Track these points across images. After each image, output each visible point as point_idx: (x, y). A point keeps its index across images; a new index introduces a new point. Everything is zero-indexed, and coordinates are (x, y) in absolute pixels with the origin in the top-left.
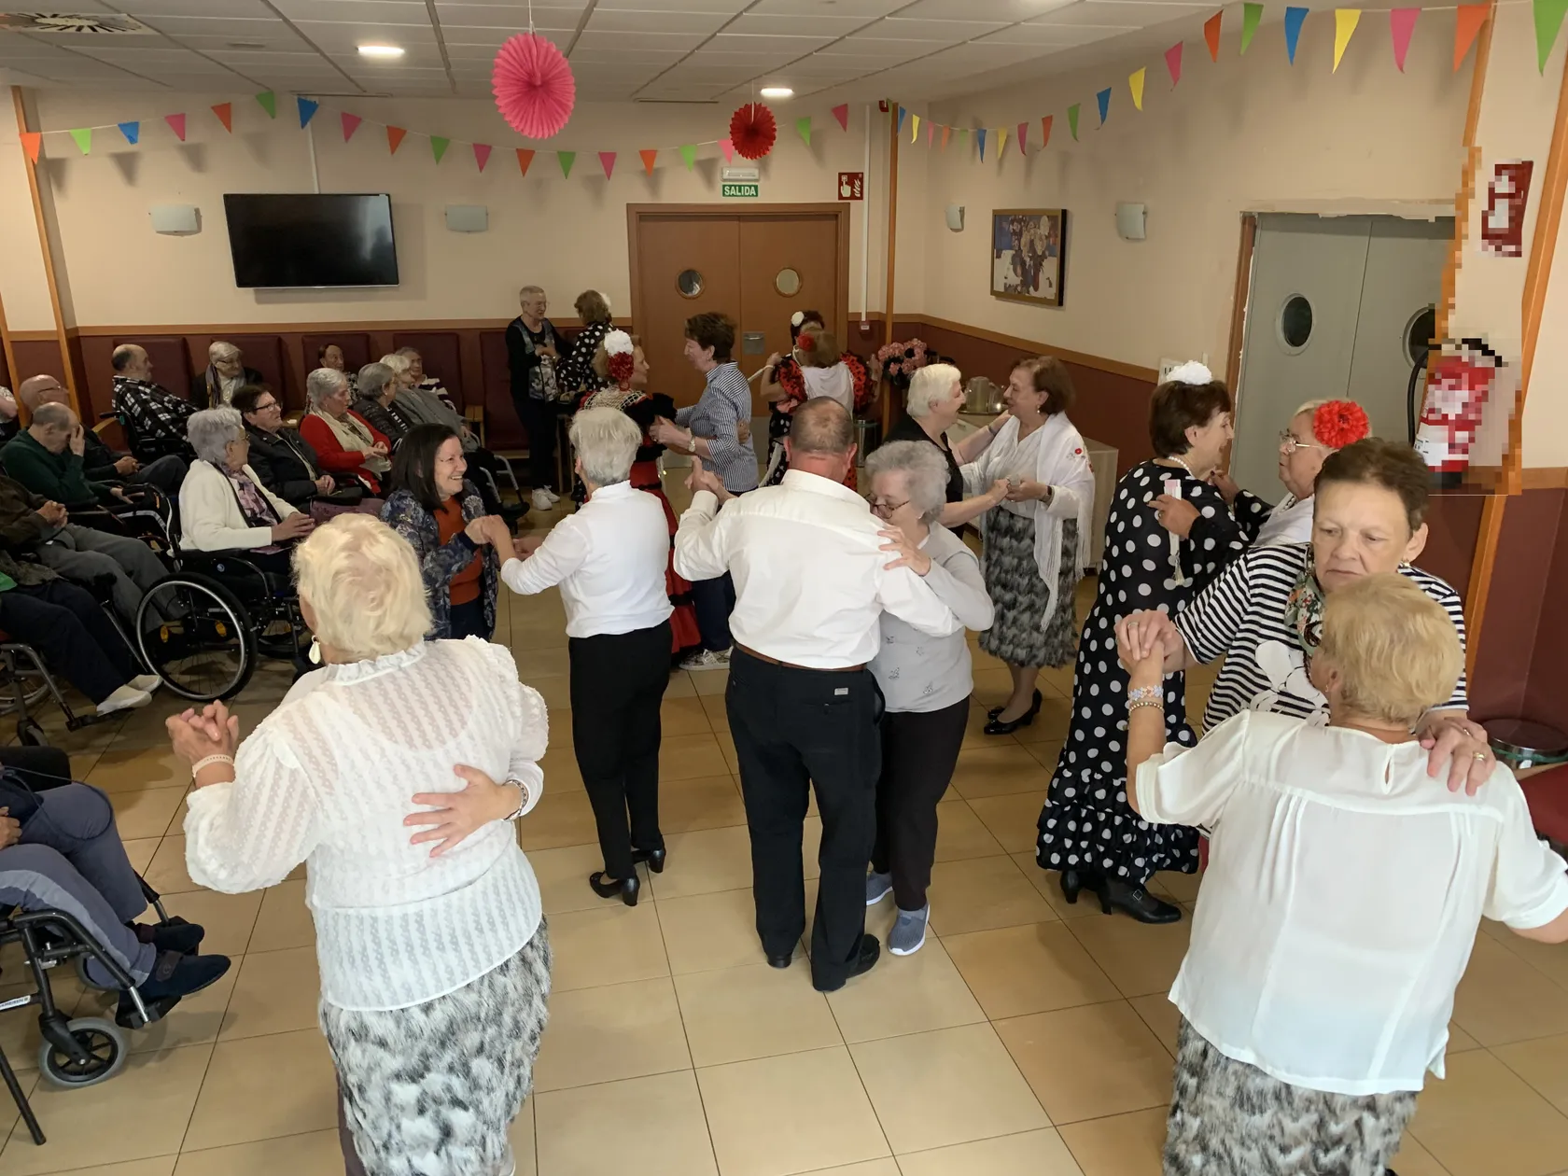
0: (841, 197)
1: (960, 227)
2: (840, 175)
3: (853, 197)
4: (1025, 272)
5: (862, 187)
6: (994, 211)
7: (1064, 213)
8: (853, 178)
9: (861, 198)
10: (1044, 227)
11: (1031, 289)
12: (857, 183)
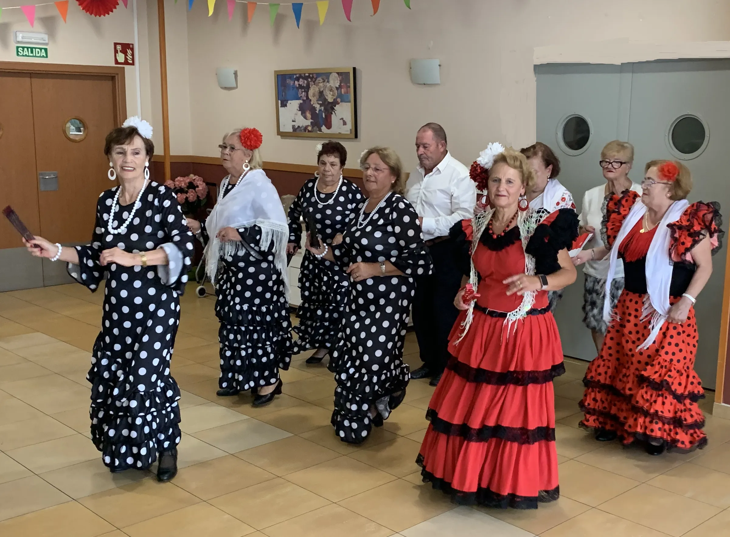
0: (117, 62)
1: (235, 86)
2: (116, 44)
3: (126, 63)
4: (314, 116)
5: (133, 55)
6: (275, 72)
7: (354, 69)
8: (126, 48)
9: (133, 64)
10: (334, 82)
11: (324, 128)
12: (129, 52)
